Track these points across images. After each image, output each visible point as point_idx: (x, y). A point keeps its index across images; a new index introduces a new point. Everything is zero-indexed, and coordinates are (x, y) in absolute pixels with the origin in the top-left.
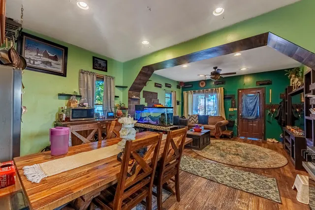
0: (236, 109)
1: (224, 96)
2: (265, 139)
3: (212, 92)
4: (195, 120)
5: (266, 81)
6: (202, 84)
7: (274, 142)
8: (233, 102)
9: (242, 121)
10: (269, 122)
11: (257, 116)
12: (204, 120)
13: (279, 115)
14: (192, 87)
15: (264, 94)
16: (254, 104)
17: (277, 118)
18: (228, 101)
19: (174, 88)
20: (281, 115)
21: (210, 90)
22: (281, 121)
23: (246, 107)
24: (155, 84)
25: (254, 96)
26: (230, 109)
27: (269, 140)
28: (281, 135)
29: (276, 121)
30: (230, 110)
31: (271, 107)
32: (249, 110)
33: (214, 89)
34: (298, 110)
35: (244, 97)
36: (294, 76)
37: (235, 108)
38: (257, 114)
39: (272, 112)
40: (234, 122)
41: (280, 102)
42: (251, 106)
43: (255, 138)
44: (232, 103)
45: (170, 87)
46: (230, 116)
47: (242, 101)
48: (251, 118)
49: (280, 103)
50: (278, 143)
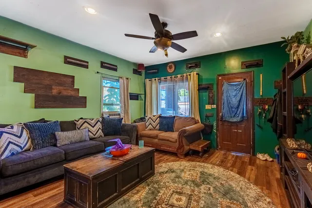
0: (215, 106)
1: (199, 85)
2: (254, 154)
3: (183, 80)
4: (154, 124)
5: (255, 61)
6: (171, 67)
7: (266, 160)
8: (211, 95)
9: (223, 124)
10: (259, 126)
11: (243, 117)
12: (167, 124)
13: (273, 115)
14: (157, 72)
15: (252, 82)
16: (238, 99)
17: (270, 120)
18: (204, 94)
19: (124, 72)
20: (277, 116)
21: (179, 76)
22: (277, 124)
23: (229, 103)
24: (66, 58)
25: (239, 85)
26: (206, 106)
27: (260, 156)
28: (276, 148)
29: (269, 124)
30: (208, 107)
31: (262, 102)
32: (232, 108)
33: (185, 75)
34: (300, 107)
35: (225, 86)
36: (296, 44)
37: (214, 104)
38: (243, 114)
39: (264, 109)
40: (212, 126)
41: (275, 94)
42: (235, 101)
43: (240, 152)
44: (209, 96)
45: (116, 70)
46: (207, 117)
47: (222, 94)
48: (235, 120)
49: (275, 96)
50: (273, 161)
